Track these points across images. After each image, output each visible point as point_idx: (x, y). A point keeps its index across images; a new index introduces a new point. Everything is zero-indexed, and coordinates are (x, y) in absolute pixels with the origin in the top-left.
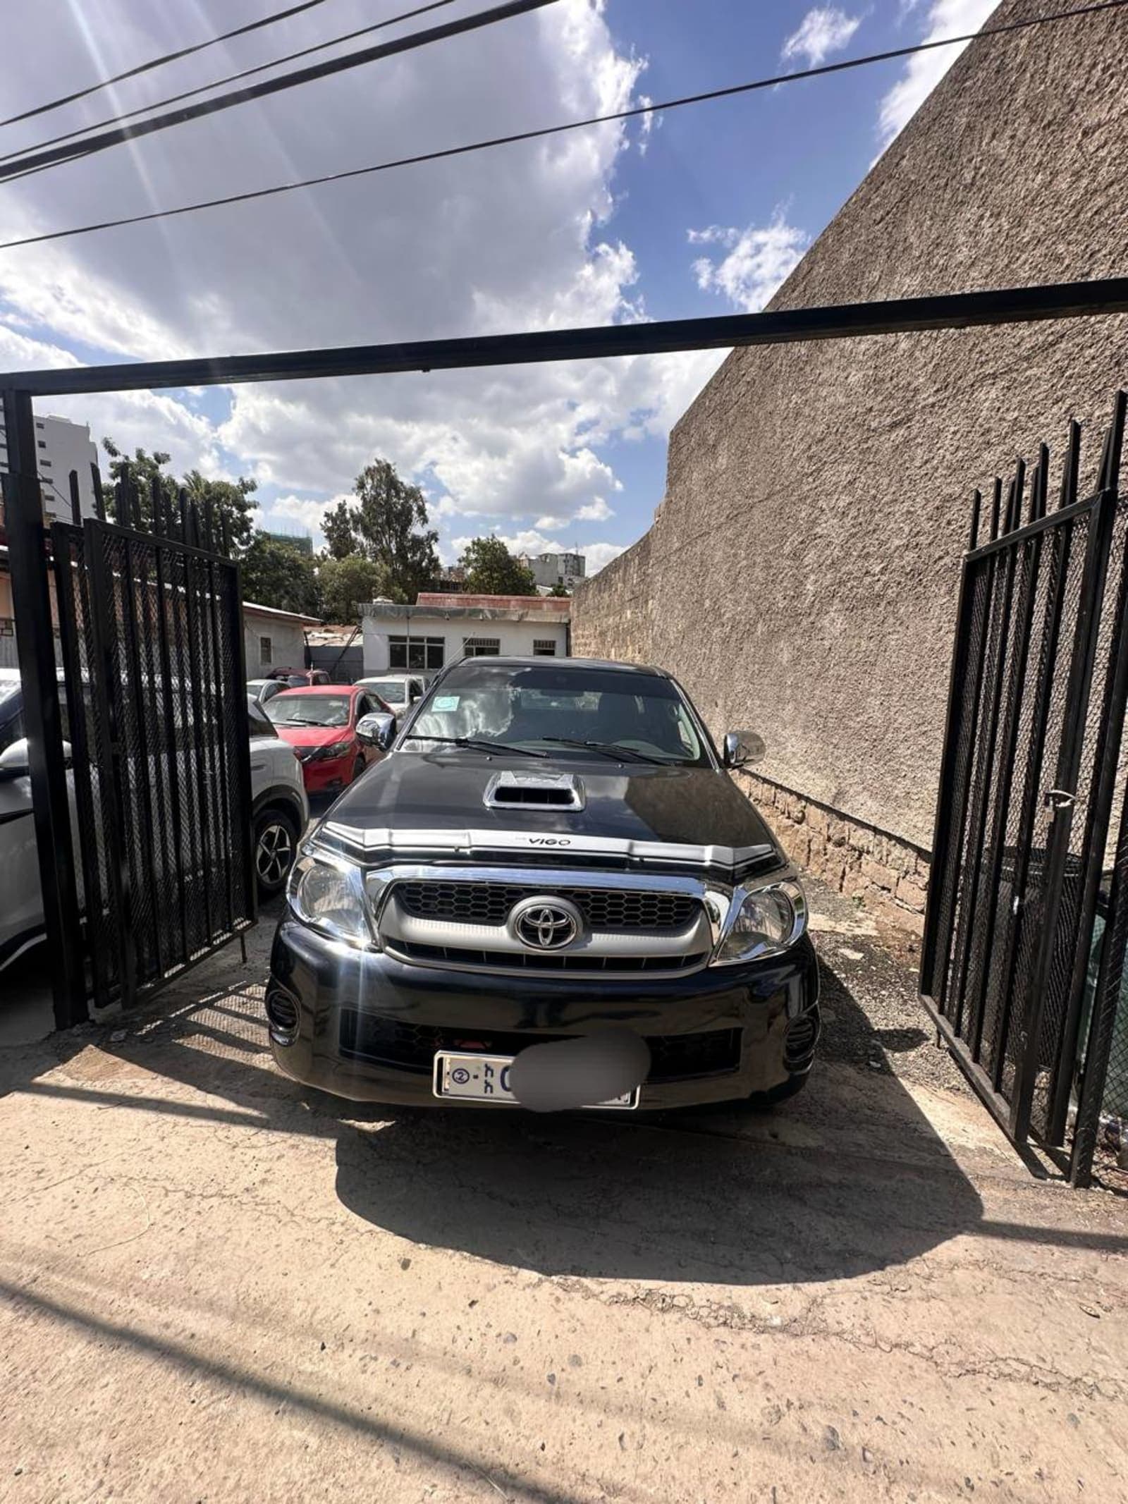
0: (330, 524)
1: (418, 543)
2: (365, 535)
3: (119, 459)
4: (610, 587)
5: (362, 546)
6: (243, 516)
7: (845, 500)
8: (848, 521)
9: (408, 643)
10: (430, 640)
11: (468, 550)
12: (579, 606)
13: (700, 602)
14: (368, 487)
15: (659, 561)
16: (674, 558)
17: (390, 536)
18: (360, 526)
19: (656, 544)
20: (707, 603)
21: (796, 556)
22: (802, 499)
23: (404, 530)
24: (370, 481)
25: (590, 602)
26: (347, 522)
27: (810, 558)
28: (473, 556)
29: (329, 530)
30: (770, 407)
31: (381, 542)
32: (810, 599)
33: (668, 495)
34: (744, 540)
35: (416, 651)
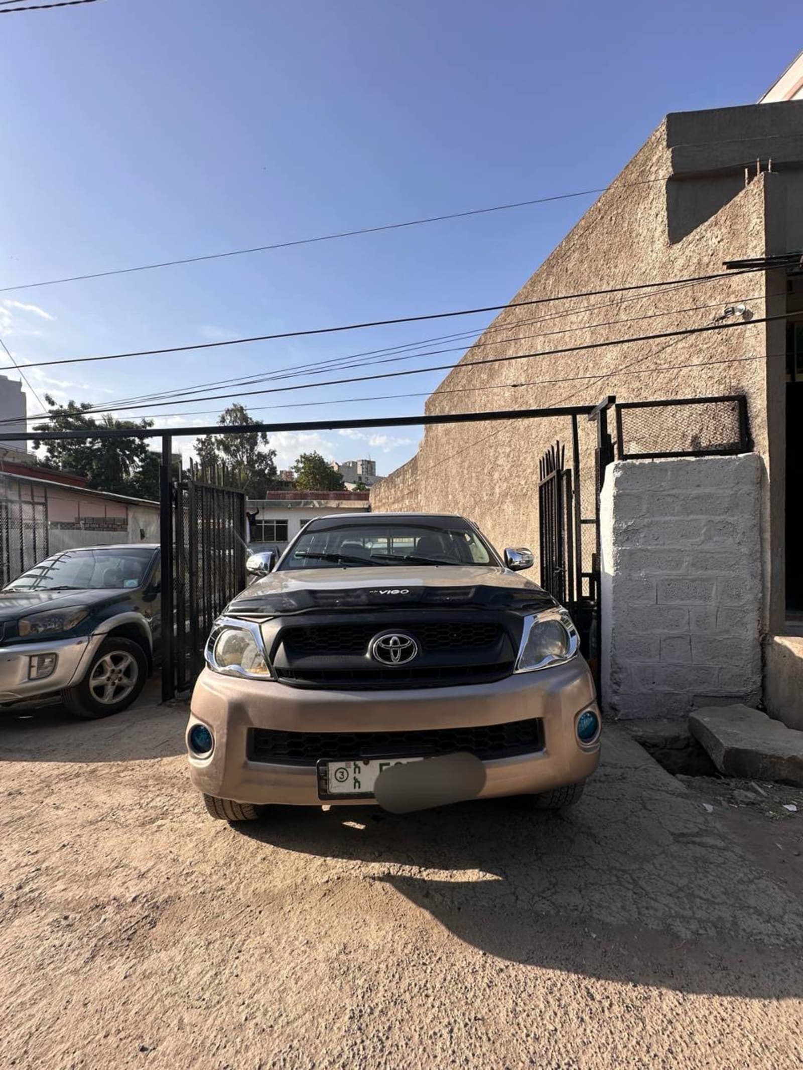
0: (200, 446)
1: (262, 457)
2: (226, 453)
3: (55, 408)
4: (395, 487)
5: (223, 460)
6: (142, 443)
7: (508, 450)
8: (510, 459)
9: (263, 524)
10: (278, 522)
11: (298, 461)
12: (376, 497)
13: (447, 496)
14: (228, 421)
15: (423, 473)
16: (431, 472)
17: (243, 453)
18: (221, 447)
19: (420, 463)
20: (450, 497)
21: (490, 474)
22: (491, 447)
23: (252, 449)
24: (229, 417)
25: (383, 494)
26: (213, 444)
27: (496, 476)
28: (301, 465)
29: (200, 450)
30: (473, 400)
31: (236, 456)
32: (498, 495)
33: (426, 436)
34: (466, 465)
35: (269, 529)
